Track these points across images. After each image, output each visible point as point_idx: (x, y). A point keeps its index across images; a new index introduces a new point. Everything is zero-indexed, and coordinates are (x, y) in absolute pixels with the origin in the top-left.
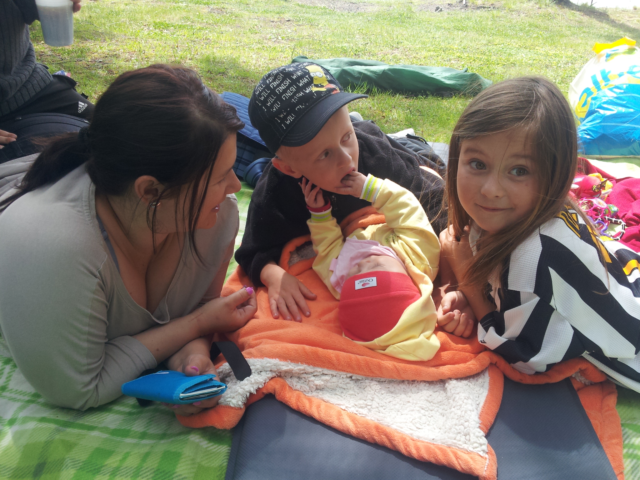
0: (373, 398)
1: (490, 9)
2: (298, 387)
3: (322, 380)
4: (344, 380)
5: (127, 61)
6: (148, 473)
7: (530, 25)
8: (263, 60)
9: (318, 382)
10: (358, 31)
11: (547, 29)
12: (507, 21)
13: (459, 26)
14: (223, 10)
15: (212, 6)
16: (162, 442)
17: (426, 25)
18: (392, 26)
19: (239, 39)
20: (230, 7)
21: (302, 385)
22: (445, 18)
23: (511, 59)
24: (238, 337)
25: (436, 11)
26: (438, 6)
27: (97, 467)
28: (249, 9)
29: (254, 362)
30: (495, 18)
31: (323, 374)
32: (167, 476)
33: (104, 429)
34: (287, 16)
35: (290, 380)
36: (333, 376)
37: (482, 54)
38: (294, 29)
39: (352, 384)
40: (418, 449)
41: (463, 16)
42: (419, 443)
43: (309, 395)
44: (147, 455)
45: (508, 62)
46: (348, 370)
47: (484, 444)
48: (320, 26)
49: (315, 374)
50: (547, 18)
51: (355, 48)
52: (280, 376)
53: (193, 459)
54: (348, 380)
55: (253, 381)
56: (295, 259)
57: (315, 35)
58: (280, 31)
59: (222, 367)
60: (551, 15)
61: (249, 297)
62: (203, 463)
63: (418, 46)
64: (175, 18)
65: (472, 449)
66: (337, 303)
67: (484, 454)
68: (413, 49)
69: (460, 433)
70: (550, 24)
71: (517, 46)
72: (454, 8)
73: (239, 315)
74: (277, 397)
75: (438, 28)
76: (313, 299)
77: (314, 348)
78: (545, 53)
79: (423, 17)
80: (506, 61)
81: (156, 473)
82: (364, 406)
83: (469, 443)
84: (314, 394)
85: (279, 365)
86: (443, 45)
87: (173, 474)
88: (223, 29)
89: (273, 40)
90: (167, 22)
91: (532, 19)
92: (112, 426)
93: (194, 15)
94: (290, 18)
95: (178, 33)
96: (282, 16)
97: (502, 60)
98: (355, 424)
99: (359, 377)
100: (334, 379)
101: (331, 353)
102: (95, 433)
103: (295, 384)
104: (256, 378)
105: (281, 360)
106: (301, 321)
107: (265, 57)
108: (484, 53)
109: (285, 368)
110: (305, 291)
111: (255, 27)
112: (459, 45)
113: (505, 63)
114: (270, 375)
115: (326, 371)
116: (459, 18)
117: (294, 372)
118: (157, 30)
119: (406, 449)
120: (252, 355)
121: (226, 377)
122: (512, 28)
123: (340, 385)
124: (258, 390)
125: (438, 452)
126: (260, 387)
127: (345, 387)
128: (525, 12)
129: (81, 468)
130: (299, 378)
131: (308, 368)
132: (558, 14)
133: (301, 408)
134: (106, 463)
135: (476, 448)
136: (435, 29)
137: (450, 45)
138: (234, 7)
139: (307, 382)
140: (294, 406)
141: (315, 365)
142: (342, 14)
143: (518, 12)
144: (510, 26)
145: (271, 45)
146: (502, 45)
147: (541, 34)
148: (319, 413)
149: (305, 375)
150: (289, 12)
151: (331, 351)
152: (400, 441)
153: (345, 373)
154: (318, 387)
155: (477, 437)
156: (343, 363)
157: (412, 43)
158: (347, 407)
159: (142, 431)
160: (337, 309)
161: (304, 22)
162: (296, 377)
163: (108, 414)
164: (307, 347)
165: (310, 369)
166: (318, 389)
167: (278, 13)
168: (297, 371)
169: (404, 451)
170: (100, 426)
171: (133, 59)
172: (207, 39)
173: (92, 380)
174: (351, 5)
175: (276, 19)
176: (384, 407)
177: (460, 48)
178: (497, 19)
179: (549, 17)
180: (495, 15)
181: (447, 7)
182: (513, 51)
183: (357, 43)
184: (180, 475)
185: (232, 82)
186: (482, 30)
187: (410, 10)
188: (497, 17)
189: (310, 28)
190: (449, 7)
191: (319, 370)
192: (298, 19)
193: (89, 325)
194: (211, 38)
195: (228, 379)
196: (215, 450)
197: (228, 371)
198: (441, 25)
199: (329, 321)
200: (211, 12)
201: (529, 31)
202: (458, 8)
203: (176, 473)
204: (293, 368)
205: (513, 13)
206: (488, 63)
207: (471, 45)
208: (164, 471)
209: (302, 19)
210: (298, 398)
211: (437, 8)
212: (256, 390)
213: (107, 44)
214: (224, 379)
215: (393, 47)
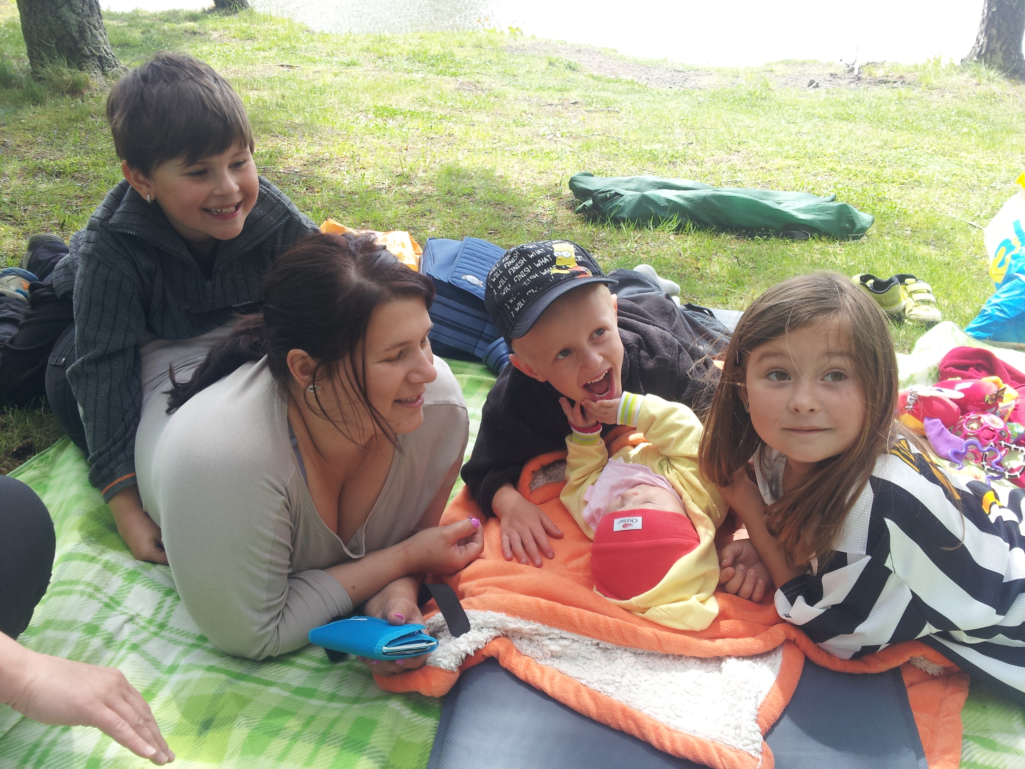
0: (624, 673)
1: (895, 85)
2: (529, 652)
3: (560, 645)
4: (589, 647)
5: (334, 172)
6: (337, 740)
7: (959, 114)
8: (529, 172)
9: (554, 647)
10: (680, 123)
11: (986, 119)
12: (921, 106)
13: (843, 113)
14: (477, 85)
15: (461, 79)
16: (355, 706)
17: (790, 111)
18: (736, 112)
19: (498, 133)
20: (488, 81)
21: (534, 650)
22: (822, 99)
23: (916, 175)
24: (459, 581)
25: (809, 86)
26: (812, 79)
27: (275, 729)
28: (516, 83)
29: (474, 615)
30: (903, 101)
31: (562, 638)
32: (359, 746)
33: (285, 686)
34: (573, 96)
35: (519, 641)
36: (574, 641)
37: (871, 163)
38: (580, 117)
39: (598, 654)
40: (673, 741)
41: (851, 97)
42: (675, 735)
43: (542, 663)
44: (336, 720)
45: (909, 180)
46: (594, 635)
47: (758, 742)
48: (622, 113)
49: (550, 637)
50: (989, 101)
51: (670, 152)
52: (506, 636)
53: (391, 731)
54: (594, 648)
55: (471, 639)
56: (541, 480)
57: (612, 129)
58: (560, 122)
59: (433, 617)
60: (996, 96)
61: (474, 531)
62: (403, 737)
63: (770, 150)
64: (403, 101)
65: (741, 747)
66: (590, 545)
67: (757, 754)
68: (762, 154)
69: (729, 725)
70: (992, 110)
71: (929, 151)
72: (840, 80)
73: (459, 554)
74: (501, 663)
75: (809, 116)
76: (559, 537)
77: (551, 603)
78: (974, 163)
79: (786, 98)
80: (906, 177)
81: (346, 741)
82: (610, 682)
83: (739, 739)
84: (549, 662)
85: (505, 622)
86: (810, 147)
87: (367, 744)
88: (475, 118)
89: (549, 137)
90: (394, 106)
91: (964, 103)
92: (295, 684)
93: (435, 94)
94: (577, 98)
95: (409, 125)
96: (566, 95)
97: (901, 176)
98: (596, 704)
99: (609, 646)
100: (576, 645)
101: (574, 611)
102: (273, 690)
103: (525, 647)
104: (474, 635)
105: (508, 615)
106: (539, 566)
107: (532, 168)
108: (873, 163)
109: (512, 626)
110: (549, 525)
111: (524, 114)
112: (836, 147)
113: (905, 181)
114: (493, 633)
115: (565, 634)
116: (843, 99)
117: (524, 632)
118: (379, 120)
119: (658, 740)
120: (472, 606)
121: (439, 632)
122: (929, 117)
123: (583, 654)
124: (477, 651)
125: (697, 746)
126: (480, 647)
127: (589, 656)
128: (953, 90)
129: (256, 729)
130: (531, 640)
131: (542, 628)
132: (1008, 95)
133: (530, 679)
134: (286, 726)
135: (747, 745)
136: (803, 118)
137: (821, 148)
138: (493, 81)
139: (540, 646)
140: (521, 676)
141: (551, 625)
142: (658, 93)
143: (942, 90)
144: (926, 113)
145: (545, 147)
146: (906, 149)
147: (975, 129)
148: (552, 687)
149: (537, 637)
150: (576, 88)
151: (573, 609)
152: (651, 729)
153: (590, 639)
154: (554, 654)
155: (750, 732)
156: (587, 625)
157: (762, 144)
158: (588, 682)
159: (332, 691)
160: (589, 554)
161: (599, 106)
162: (526, 639)
163: (290, 668)
164: (543, 601)
165: (544, 629)
166: (554, 656)
167: (560, 91)
168: (528, 631)
169: (655, 743)
170: (280, 681)
171: (342, 168)
172: (451, 135)
173: (272, 619)
174: (675, 74)
175: (556, 102)
176: (637, 687)
177: (837, 152)
178: (906, 102)
179: (993, 99)
180: (903, 95)
181: (829, 78)
182: (921, 159)
183: (675, 142)
184: (374, 747)
185: (481, 209)
186: (878, 121)
187: (767, 85)
188: (905, 98)
189: (606, 117)
190: (831, 78)
191: (557, 631)
192: (590, 100)
193: (271, 552)
194: (455, 134)
195: (440, 634)
196: (419, 723)
197: (441, 624)
198: (813, 111)
199: (577, 569)
200: (459, 89)
201: (956, 122)
202: (846, 81)
203: (369, 744)
204: (523, 626)
205: (934, 92)
206: (877, 180)
207: (855, 148)
208: (354, 741)
209: (595, 101)
210: (528, 666)
211: (811, 83)
212: (475, 652)
213: (306, 143)
214: (435, 634)
215: (731, 150)
